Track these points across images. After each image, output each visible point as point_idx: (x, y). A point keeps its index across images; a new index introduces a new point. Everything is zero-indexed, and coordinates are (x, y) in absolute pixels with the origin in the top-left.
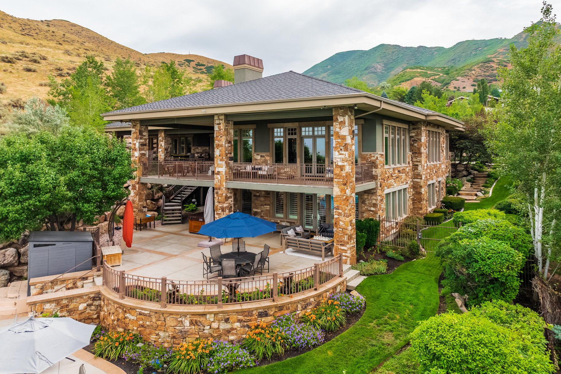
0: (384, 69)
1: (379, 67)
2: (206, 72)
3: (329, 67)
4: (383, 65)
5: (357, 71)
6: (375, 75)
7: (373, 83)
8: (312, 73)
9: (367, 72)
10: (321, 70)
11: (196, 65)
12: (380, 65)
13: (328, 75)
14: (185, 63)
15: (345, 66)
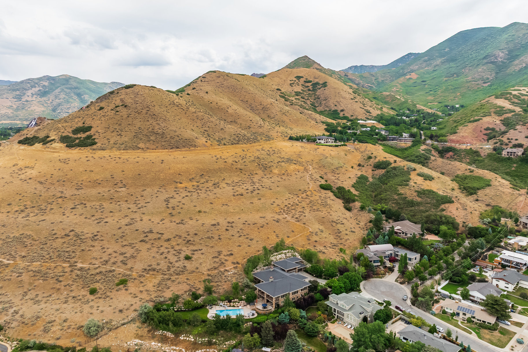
0: (507, 57)
1: (501, 55)
2: (311, 89)
3: (446, 50)
4: (507, 53)
5: (474, 60)
6: (493, 66)
7: (489, 76)
8: (426, 58)
9: (485, 61)
10: (437, 54)
11: (305, 82)
12: (503, 52)
13: (443, 63)
14: (295, 81)
15: (463, 52)
